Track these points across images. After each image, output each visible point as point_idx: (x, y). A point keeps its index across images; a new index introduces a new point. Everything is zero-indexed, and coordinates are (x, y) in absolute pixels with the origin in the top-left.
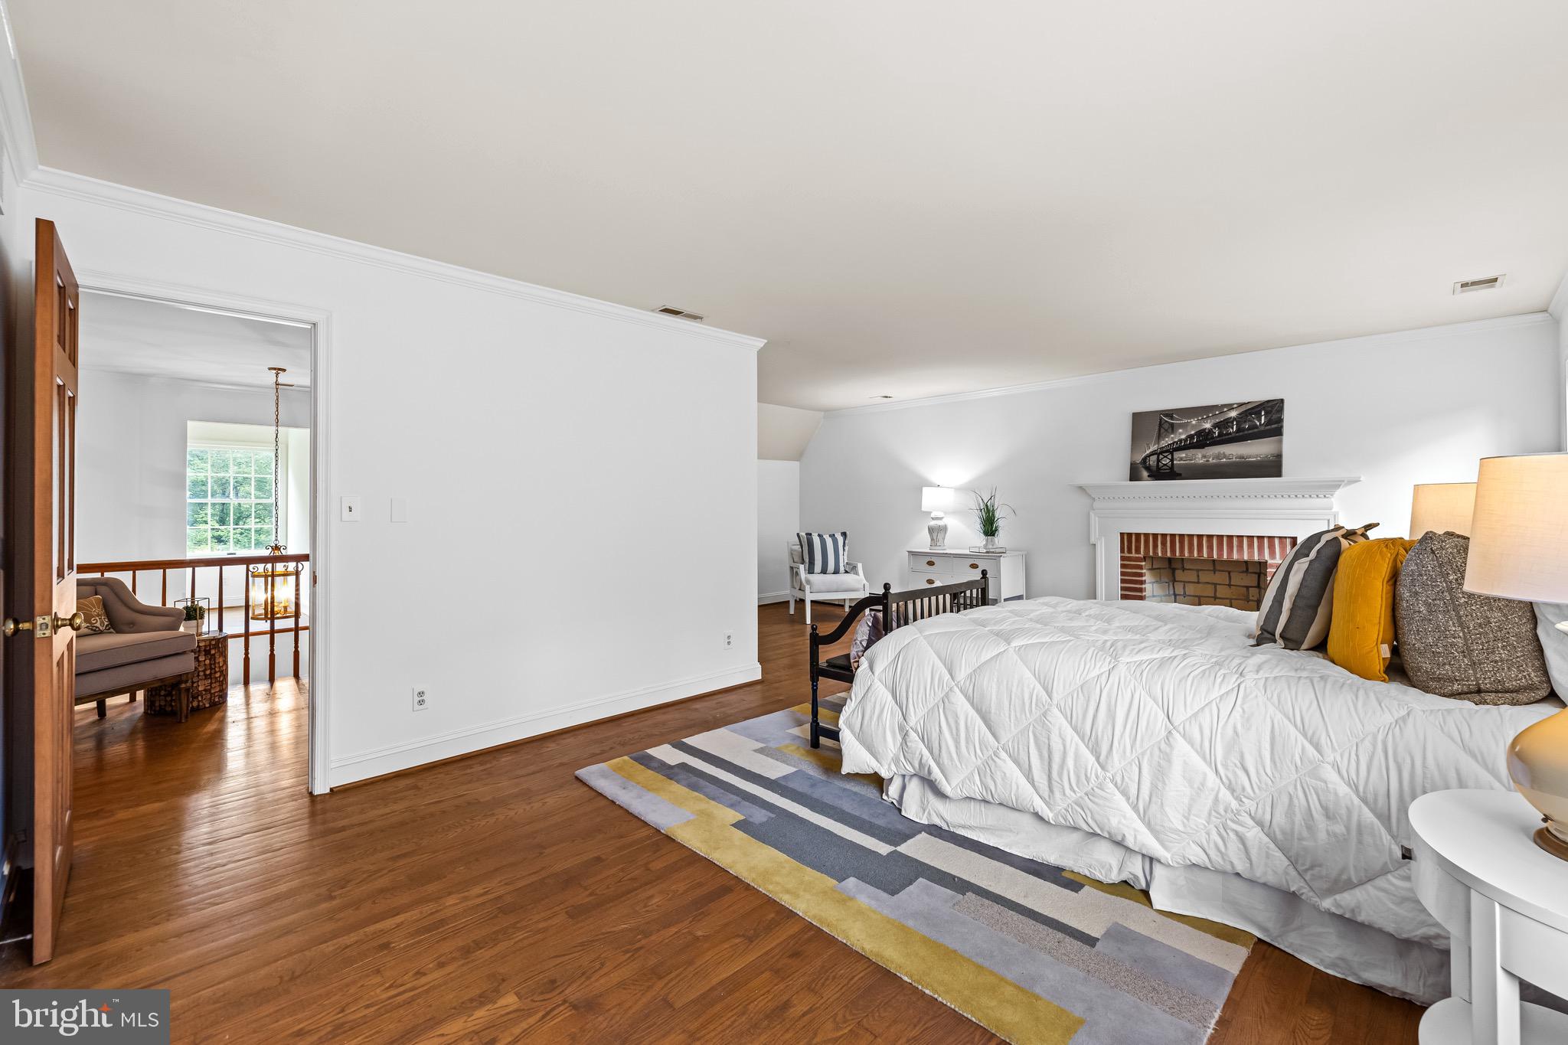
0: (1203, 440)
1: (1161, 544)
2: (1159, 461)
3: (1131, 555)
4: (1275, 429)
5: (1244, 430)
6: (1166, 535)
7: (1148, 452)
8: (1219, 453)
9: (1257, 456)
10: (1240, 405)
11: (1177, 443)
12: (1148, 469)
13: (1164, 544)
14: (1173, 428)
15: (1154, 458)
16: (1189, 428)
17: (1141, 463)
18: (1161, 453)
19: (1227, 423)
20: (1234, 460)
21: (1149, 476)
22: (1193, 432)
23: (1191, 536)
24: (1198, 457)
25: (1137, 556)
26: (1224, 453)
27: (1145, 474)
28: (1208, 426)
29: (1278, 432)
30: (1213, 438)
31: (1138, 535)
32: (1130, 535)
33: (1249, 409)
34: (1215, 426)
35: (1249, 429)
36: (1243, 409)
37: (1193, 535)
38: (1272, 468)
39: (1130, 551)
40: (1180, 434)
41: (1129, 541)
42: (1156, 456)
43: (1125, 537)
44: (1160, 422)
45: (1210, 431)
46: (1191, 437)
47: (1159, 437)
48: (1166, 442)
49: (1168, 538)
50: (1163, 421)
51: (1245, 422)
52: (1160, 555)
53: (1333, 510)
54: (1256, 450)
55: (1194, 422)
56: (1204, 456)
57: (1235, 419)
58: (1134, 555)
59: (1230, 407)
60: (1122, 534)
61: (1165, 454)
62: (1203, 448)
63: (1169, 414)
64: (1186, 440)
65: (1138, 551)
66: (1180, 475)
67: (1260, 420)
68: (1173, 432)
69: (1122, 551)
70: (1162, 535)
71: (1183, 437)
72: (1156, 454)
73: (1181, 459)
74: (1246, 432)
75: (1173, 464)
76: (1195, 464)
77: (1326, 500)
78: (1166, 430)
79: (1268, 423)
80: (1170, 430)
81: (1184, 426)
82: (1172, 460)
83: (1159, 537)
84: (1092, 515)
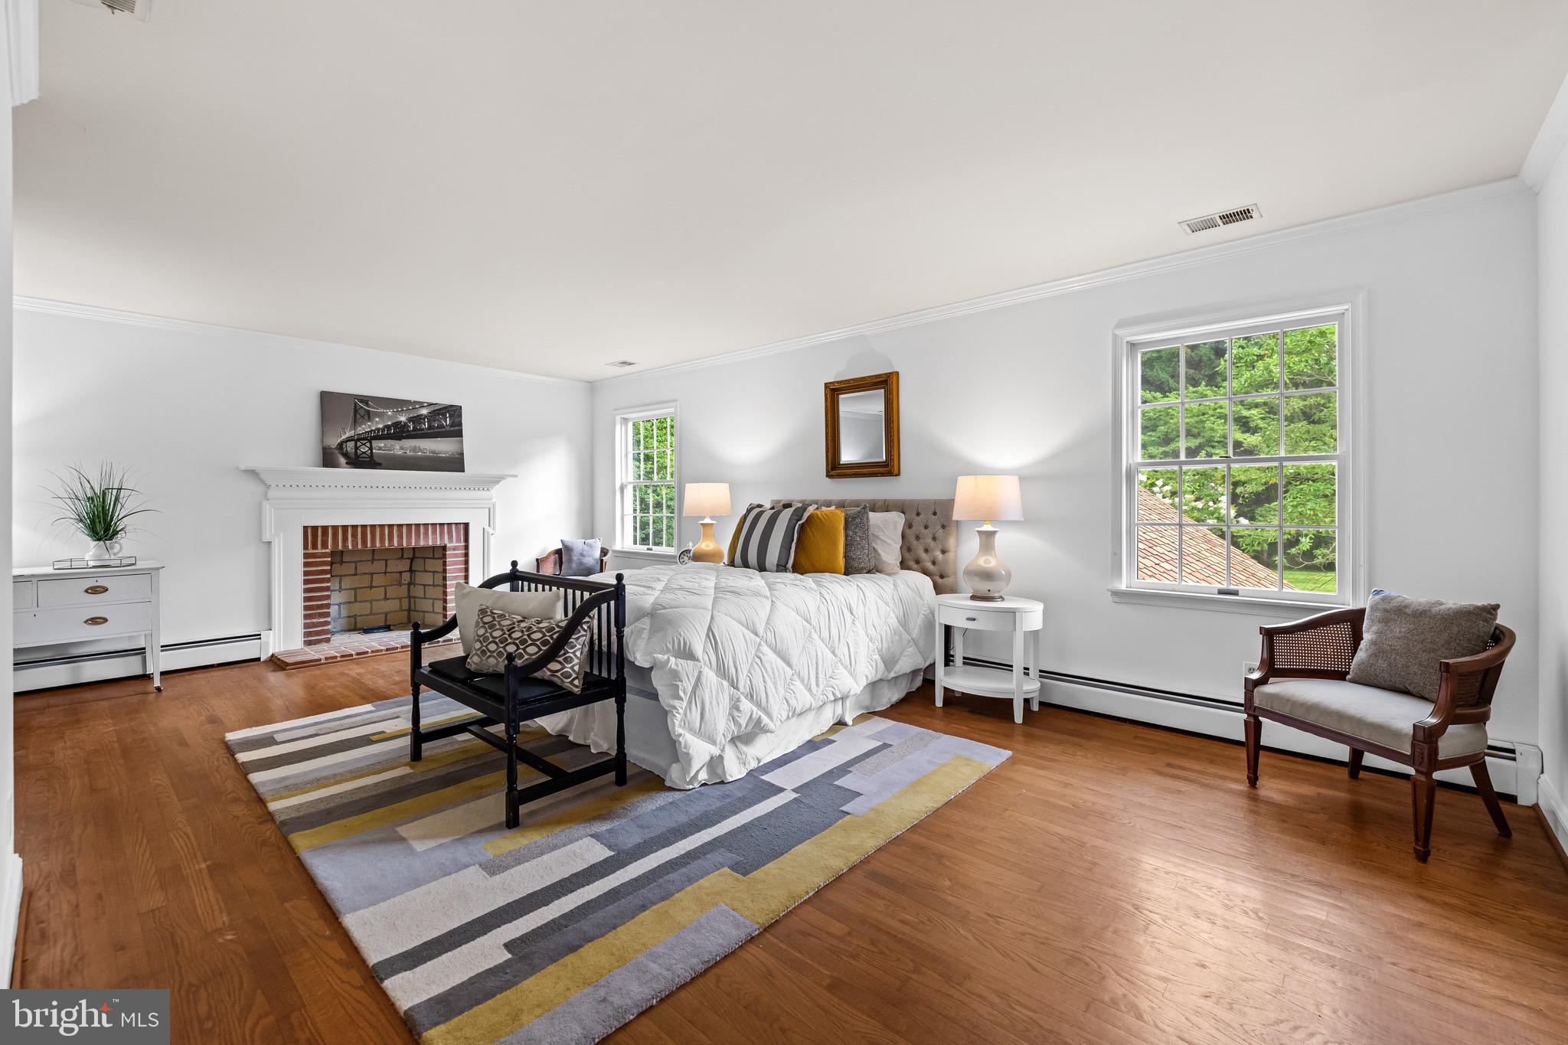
0: (398, 432)
1: (352, 536)
2: (357, 448)
3: (316, 551)
4: (456, 432)
5: (434, 428)
6: (357, 526)
7: (344, 437)
8: (415, 446)
9: (446, 453)
10: (430, 405)
11: (375, 432)
12: (346, 455)
13: (354, 536)
14: (369, 416)
15: (351, 445)
16: (385, 417)
17: (336, 448)
18: (359, 440)
19: (417, 419)
20: (428, 454)
21: (347, 463)
22: (390, 423)
23: (382, 526)
24: (397, 448)
25: (324, 551)
26: (419, 447)
27: (343, 461)
28: (403, 419)
29: (459, 434)
30: (409, 431)
31: (325, 529)
32: (315, 529)
33: (437, 410)
34: (410, 420)
35: (438, 427)
36: (432, 408)
37: (384, 525)
38: (456, 464)
39: (315, 546)
40: (377, 423)
41: (313, 535)
42: (353, 443)
43: (309, 531)
44: (355, 407)
45: (405, 424)
46: (388, 427)
47: (355, 423)
48: (363, 429)
49: (359, 529)
50: (361, 407)
51: (434, 420)
52: (350, 547)
53: (493, 500)
54: (442, 447)
55: (390, 413)
56: (402, 448)
57: (426, 417)
58: (320, 550)
59: (422, 405)
60: (306, 528)
61: (364, 442)
62: (401, 440)
63: (365, 400)
64: (383, 430)
65: (325, 545)
66: (380, 464)
67: (446, 421)
68: (369, 419)
69: (306, 547)
70: (353, 526)
71: (380, 426)
72: (353, 440)
73: (380, 449)
74: (436, 430)
75: (372, 452)
76: (394, 455)
77: (488, 492)
78: (362, 417)
79: (452, 425)
80: (366, 417)
81: (380, 415)
82: (371, 449)
83: (350, 529)
84: (267, 507)
